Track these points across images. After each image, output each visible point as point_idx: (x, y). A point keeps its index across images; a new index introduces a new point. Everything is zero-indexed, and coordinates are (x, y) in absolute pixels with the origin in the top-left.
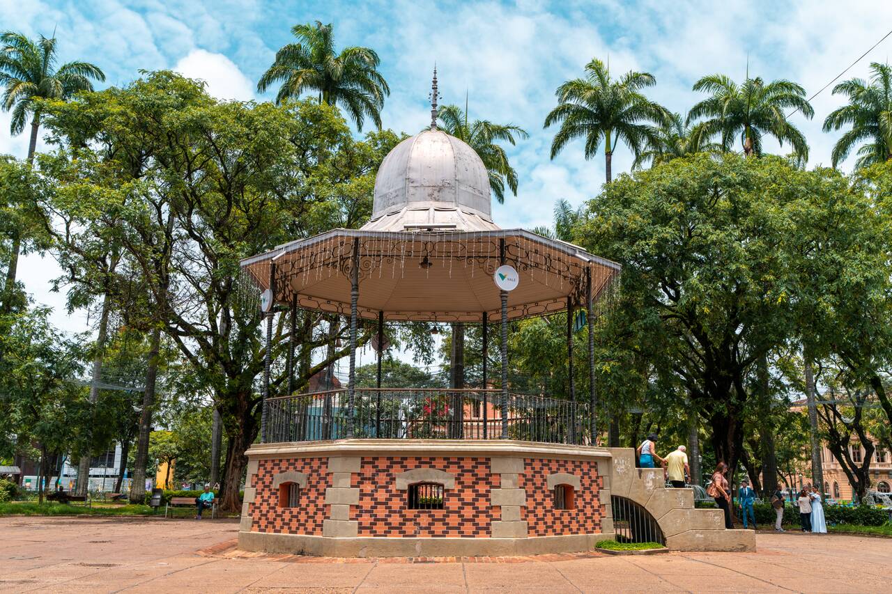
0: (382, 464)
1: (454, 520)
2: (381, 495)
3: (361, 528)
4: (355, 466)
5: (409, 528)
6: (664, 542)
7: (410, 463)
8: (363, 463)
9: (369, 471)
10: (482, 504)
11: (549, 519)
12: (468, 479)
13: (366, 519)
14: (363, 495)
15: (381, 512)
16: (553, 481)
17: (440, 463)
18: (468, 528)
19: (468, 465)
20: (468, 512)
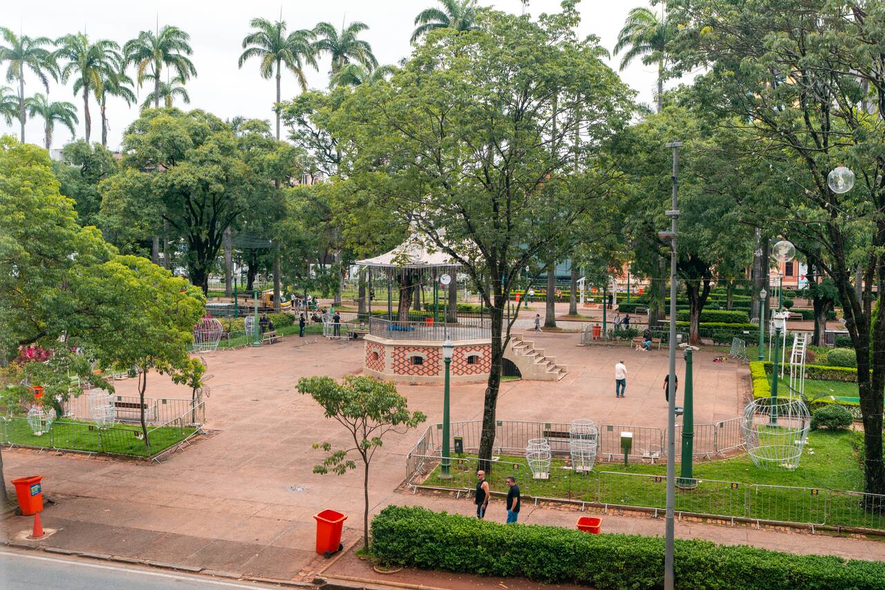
0: (402, 349)
1: (426, 370)
2: (401, 360)
3: (395, 371)
4: (392, 350)
5: (411, 372)
6: (519, 375)
7: (411, 349)
8: (395, 349)
9: (397, 352)
10: (435, 365)
11: (465, 369)
12: (431, 356)
13: (397, 369)
14: (395, 360)
15: (401, 366)
16: (467, 355)
17: (421, 350)
18: (431, 373)
19: (431, 350)
20: (431, 367)
